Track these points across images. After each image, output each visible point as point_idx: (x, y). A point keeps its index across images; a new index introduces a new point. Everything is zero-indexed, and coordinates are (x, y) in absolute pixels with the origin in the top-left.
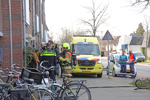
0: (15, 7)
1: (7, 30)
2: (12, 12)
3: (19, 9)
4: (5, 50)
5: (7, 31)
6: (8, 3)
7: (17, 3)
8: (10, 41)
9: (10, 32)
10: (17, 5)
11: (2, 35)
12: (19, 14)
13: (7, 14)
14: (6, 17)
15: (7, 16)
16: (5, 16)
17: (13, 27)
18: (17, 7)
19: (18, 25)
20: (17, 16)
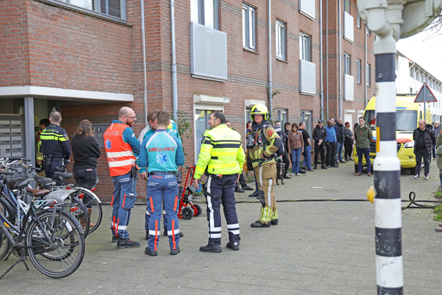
0: (152, 47)
1: (139, 90)
2: (147, 57)
3: (158, 49)
4: (137, 125)
5: (139, 92)
6: (142, 41)
7: (155, 40)
8: (144, 109)
9: (143, 94)
10: (154, 43)
11: (132, 100)
12: (158, 59)
13: (139, 60)
14: (137, 67)
15: (139, 63)
16: (137, 64)
17: (148, 83)
18: (156, 46)
19: (156, 80)
20: (155, 63)
